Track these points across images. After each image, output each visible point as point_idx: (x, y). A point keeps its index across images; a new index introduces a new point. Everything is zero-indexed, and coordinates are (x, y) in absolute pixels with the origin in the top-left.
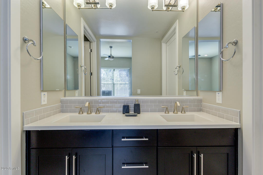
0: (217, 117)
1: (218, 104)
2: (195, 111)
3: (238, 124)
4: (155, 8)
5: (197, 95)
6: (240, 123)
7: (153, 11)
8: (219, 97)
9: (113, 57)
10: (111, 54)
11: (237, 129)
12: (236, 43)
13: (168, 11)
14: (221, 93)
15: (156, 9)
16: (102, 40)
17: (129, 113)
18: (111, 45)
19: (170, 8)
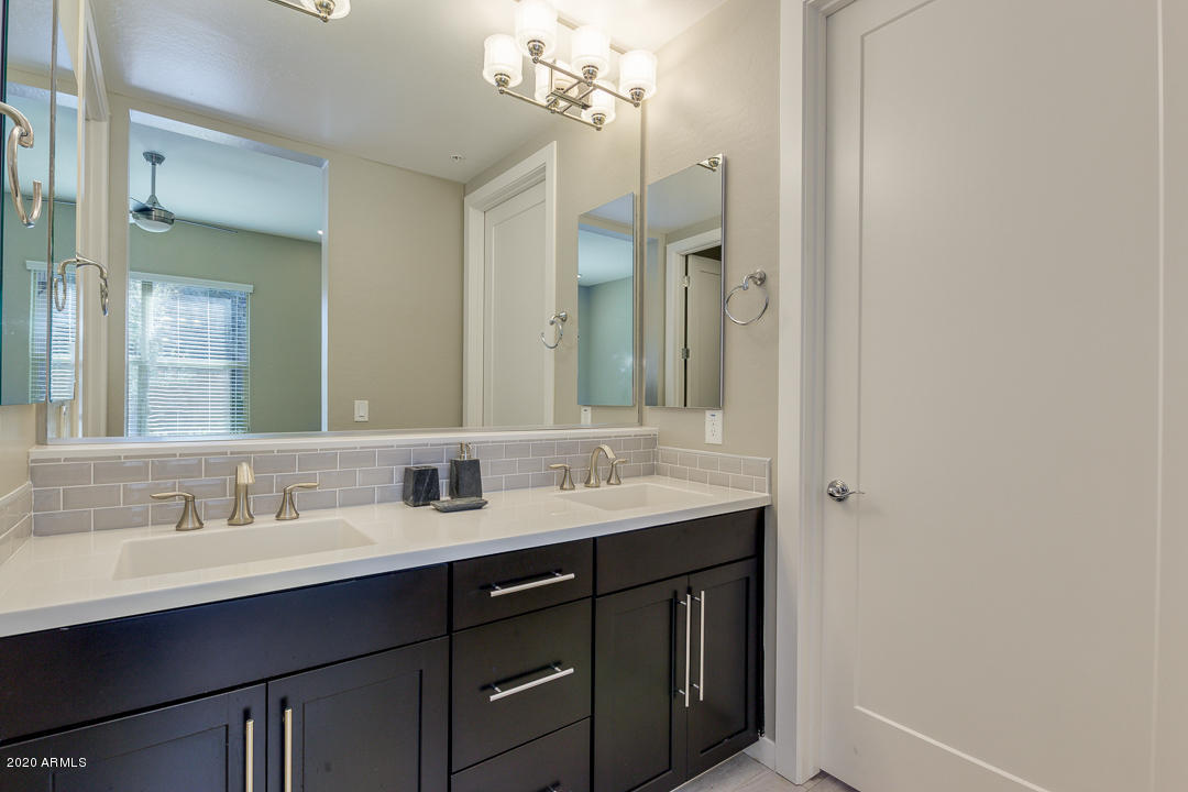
0: (708, 485)
1: (713, 446)
2: (638, 476)
3: (767, 494)
4: (512, 84)
5: (641, 423)
6: (770, 492)
7: (502, 92)
8: (713, 426)
9: (168, 218)
10: (153, 196)
11: (763, 508)
12: (762, 280)
13: (553, 112)
14: (719, 414)
15: (512, 89)
16: (137, 117)
17: (438, 499)
18: (157, 148)
19: (562, 104)
